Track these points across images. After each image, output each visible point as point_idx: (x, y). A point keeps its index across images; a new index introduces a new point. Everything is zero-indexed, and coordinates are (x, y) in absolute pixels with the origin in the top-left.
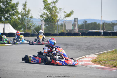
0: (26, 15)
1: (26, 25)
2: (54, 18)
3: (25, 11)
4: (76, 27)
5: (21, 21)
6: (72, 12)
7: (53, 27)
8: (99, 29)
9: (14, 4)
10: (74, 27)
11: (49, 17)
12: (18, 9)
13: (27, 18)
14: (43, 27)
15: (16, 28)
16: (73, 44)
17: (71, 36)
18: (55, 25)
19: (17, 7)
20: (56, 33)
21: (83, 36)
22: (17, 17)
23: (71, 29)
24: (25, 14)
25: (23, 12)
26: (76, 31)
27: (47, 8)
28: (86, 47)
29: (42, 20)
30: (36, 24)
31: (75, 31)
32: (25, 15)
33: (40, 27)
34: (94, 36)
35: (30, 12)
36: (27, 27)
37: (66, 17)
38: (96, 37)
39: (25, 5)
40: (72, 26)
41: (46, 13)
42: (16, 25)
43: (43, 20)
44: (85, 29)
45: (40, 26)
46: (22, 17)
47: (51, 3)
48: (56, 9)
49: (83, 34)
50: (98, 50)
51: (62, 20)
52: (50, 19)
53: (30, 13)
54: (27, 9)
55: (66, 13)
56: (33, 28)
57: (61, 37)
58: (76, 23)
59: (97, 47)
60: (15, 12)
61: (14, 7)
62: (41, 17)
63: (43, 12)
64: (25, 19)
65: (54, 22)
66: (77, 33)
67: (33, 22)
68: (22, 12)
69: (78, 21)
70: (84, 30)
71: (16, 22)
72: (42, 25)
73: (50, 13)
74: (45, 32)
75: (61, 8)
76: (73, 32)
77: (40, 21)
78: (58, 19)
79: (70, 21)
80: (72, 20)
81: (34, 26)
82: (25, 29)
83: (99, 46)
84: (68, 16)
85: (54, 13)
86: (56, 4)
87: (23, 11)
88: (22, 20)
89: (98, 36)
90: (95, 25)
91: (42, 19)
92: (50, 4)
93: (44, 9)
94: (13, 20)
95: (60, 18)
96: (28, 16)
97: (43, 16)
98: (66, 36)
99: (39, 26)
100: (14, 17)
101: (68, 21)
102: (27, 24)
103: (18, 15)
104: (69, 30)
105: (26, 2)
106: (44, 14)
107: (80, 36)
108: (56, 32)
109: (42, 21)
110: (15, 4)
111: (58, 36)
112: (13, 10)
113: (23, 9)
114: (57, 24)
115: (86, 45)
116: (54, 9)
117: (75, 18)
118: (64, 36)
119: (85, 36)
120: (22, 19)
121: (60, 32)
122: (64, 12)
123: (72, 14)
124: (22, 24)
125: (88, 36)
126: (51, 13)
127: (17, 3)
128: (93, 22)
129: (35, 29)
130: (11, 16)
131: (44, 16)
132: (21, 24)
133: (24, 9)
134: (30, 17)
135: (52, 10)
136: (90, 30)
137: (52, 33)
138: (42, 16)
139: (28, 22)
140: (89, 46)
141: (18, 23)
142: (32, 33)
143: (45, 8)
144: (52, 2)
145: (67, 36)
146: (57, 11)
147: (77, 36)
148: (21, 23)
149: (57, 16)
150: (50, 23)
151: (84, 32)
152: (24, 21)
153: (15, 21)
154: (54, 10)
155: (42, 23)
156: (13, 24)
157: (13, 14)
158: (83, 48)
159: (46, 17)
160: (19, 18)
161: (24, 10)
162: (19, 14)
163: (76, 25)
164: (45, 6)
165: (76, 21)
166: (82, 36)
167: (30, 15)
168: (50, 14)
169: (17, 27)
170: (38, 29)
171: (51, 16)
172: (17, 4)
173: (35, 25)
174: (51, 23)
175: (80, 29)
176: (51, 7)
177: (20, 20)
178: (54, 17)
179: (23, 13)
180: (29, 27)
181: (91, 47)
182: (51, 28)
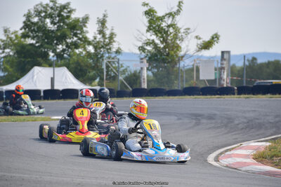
0: (106, 45)
1: (105, 70)
2: (173, 52)
3: (104, 36)
4: (225, 73)
5: (94, 61)
6: (215, 38)
7: (169, 73)
9: (77, 20)
10: (220, 75)
11: (159, 51)
12: (87, 32)
13: (109, 53)
15: (83, 77)
16: (215, 115)
17: (211, 94)
18: (175, 69)
19: (85, 26)
20: (176, 88)
21: (242, 96)
22: (84, 53)
23: (213, 78)
24: (102, 44)
25: (98, 40)
26: (226, 81)
27: (154, 28)
28: (245, 121)
29: (142, 57)
30: (128, 67)
31: (222, 82)
33: (137, 74)
34: (269, 95)
35: (115, 39)
36: (107, 75)
37: (202, 49)
38: (272, 96)
39: (103, 23)
40: (216, 70)
42: (81, 70)
43: (146, 57)
44: (247, 78)
45: (138, 71)
46: (96, 50)
47: (164, 17)
48: (177, 30)
49: (242, 90)
50: (274, 129)
51: (191, 56)
52: (161, 56)
53: (114, 41)
54: (108, 33)
55: (200, 39)
56: (121, 78)
57: (187, 98)
58: (225, 62)
59: (272, 121)
60: (80, 39)
61: (77, 28)
62: (140, 50)
63: (145, 38)
64: (102, 56)
65: (173, 60)
66: (227, 88)
67: (120, 62)
68: (95, 39)
69: (231, 58)
70: (244, 79)
71: (82, 64)
72: (142, 68)
73: (162, 39)
74: (150, 88)
75: (189, 29)
76: (217, 86)
77: (139, 59)
78: (181, 53)
79: (210, 60)
80: (215, 57)
81: (124, 71)
82: (102, 79)
83: (277, 119)
84: (207, 46)
85: (172, 40)
86: (177, 18)
87: (99, 37)
88: (97, 57)
89: (277, 96)
91: (144, 54)
92: (162, 19)
93: (147, 31)
94: (74, 57)
95: (187, 51)
96: (110, 49)
97: (146, 47)
98: (199, 95)
99: (135, 72)
100: (77, 51)
101: (205, 57)
102: (108, 67)
103: (87, 46)
104: (208, 81)
105: (104, 16)
106: (147, 44)
107: (233, 96)
109: (142, 59)
110: (81, 20)
111: (181, 95)
112: (75, 35)
113: (97, 32)
114: (178, 66)
115: (245, 118)
116: (171, 30)
117: (223, 52)
118: (195, 96)
119: (247, 96)
120: (96, 54)
121: (186, 86)
122: (197, 37)
123: (215, 43)
124: (97, 68)
125: (254, 94)
126: (165, 41)
127: (83, 19)
129: (126, 79)
130: (70, 50)
131: (149, 48)
132: (93, 68)
133: (101, 32)
134: (114, 50)
135: (166, 32)
136: (259, 81)
137: (167, 89)
138: (142, 47)
139: (109, 62)
140: (252, 121)
141: (87, 66)
142: (119, 89)
143: (149, 29)
144: (167, 14)
145: (203, 95)
146: (180, 35)
147: (227, 94)
148: (93, 65)
149: (178, 47)
150: (163, 65)
151: (245, 85)
152: (101, 60)
153: (80, 61)
154: (171, 33)
155: (142, 65)
156: (76, 68)
157: (76, 46)
158: (238, 124)
159: (153, 51)
160: (89, 54)
161: (100, 34)
162: (89, 43)
163: (226, 69)
164: (150, 22)
165: (225, 60)
166: (239, 96)
167: (115, 47)
168: (162, 42)
169: (85, 74)
170: (134, 78)
171: (165, 48)
172: (86, 19)
173: (126, 69)
174: (166, 65)
175: (235, 78)
176: (164, 25)
177: (91, 58)
178: (172, 50)
179: (98, 42)
180: (112, 75)
181: (257, 121)
182: (164, 78)
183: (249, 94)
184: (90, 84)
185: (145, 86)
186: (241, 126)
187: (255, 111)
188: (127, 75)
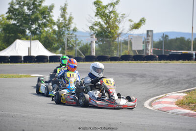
1: (66, 42)
2: (113, 31)
3: (65, 19)
4: (150, 46)
5: (57, 36)
6: (142, 21)
7: (110, 46)
8: (189, 49)
9: (46, 8)
10: (146, 46)
11: (104, 30)
12: (53, 16)
13: (68, 31)
14: (94, 46)
15: (50, 47)
16: (145, 74)
17: (141, 60)
18: (115, 42)
19: (51, 12)
20: (115, 56)
21: (162, 61)
22: (51, 30)
23: (141, 49)
24: (64, 24)
25: (60, 21)
26: (150, 52)
27: (100, 14)
28: (167, 78)
30: (82, 40)
31: (148, 52)
32: (64, 26)
33: (88, 46)
34: (181, 61)
35: (73, 21)
36: (67, 46)
37: (133, 28)
38: (183, 62)
39: (64, 10)
40: (143, 43)
41: (99, 22)
42: (49, 43)
43: (94, 34)
44: (165, 49)
45: (89, 44)
46: (59, 29)
47: (107, 6)
48: (116, 15)
49: (162, 58)
50: (188, 85)
51: (125, 34)
52: (105, 33)
53: (72, 23)
54: (67, 17)
55: (132, 21)
56: (78, 48)
57: (124, 62)
58: (150, 38)
59: (185, 79)
60: (48, 21)
61: (46, 13)
62: (90, 29)
63: (94, 21)
64: (63, 33)
65: (113, 36)
66: (151, 56)
67: (77, 37)
68: (59, 21)
69: (154, 35)
70: (163, 50)
71: (50, 38)
72: (92, 42)
73: (105, 22)
74: (98, 55)
75: (124, 14)
76: (144, 54)
77: (89, 35)
79: (139, 36)
80: (143, 34)
81: (78, 44)
82: (64, 49)
83: (189, 78)
84: (137, 26)
85: (112, 22)
86: (116, 6)
87: (61, 19)
88: (60, 34)
89: (187, 61)
90: (182, 42)
91: (93, 32)
92: (105, 7)
94: (44, 34)
95: (123, 30)
96: (69, 28)
97: (94, 27)
98: (132, 60)
99: (87, 44)
100: (46, 29)
101: (135, 35)
102: (68, 40)
103: (52, 26)
104: (138, 51)
105: (65, 5)
106: (95, 25)
107: (156, 61)
108: (115, 54)
109: (92, 35)
110: (48, 7)
111: (120, 61)
112: (45, 18)
113: (60, 16)
114: (117, 40)
115: (166, 76)
116: (112, 15)
117: (148, 31)
118: (129, 62)
119: (165, 61)
120: (59, 32)
121: (122, 54)
122: (130, 20)
123: (143, 24)
124: (59, 40)
125: (170, 60)
126: (107, 23)
127: (50, 7)
128: (179, 37)
129: (81, 49)
130: (41, 28)
131: (96, 27)
132: (57, 41)
133: (63, 16)
134: (72, 29)
135: (109, 17)
136: (172, 51)
137: (109, 56)
138: (92, 27)
139: (69, 37)
140: (170, 78)
141: (53, 40)
142: (76, 56)
143: (97, 14)
144: (109, 4)
145: (135, 60)
146: (118, 18)
147: (152, 60)
148: (57, 39)
149: (117, 27)
150: (106, 39)
151: (163, 54)
152: (63, 35)
153: (48, 36)
154: (112, 18)
155: (92, 39)
156: (45, 41)
157: (45, 25)
158: (162, 81)
159: (99, 29)
160: (54, 31)
161: (62, 17)
162: (54, 24)
163: (150, 43)
164: (98, 10)
165: (149, 36)
166: (159, 62)
167: (72, 26)
168: (105, 24)
169: (52, 45)
170: (86, 49)
171: (107, 27)
172: (52, 8)
173: (80, 42)
174: (108, 39)
175: (157, 49)
176: (107, 11)
177: (56, 34)
178: (113, 29)
179: (61, 23)
180: (71, 46)
181: (175, 79)
182: (107, 48)
183: (167, 60)
184: (55, 52)
185: (94, 54)
186: (164, 82)
187: (172, 72)
188: (81, 46)
